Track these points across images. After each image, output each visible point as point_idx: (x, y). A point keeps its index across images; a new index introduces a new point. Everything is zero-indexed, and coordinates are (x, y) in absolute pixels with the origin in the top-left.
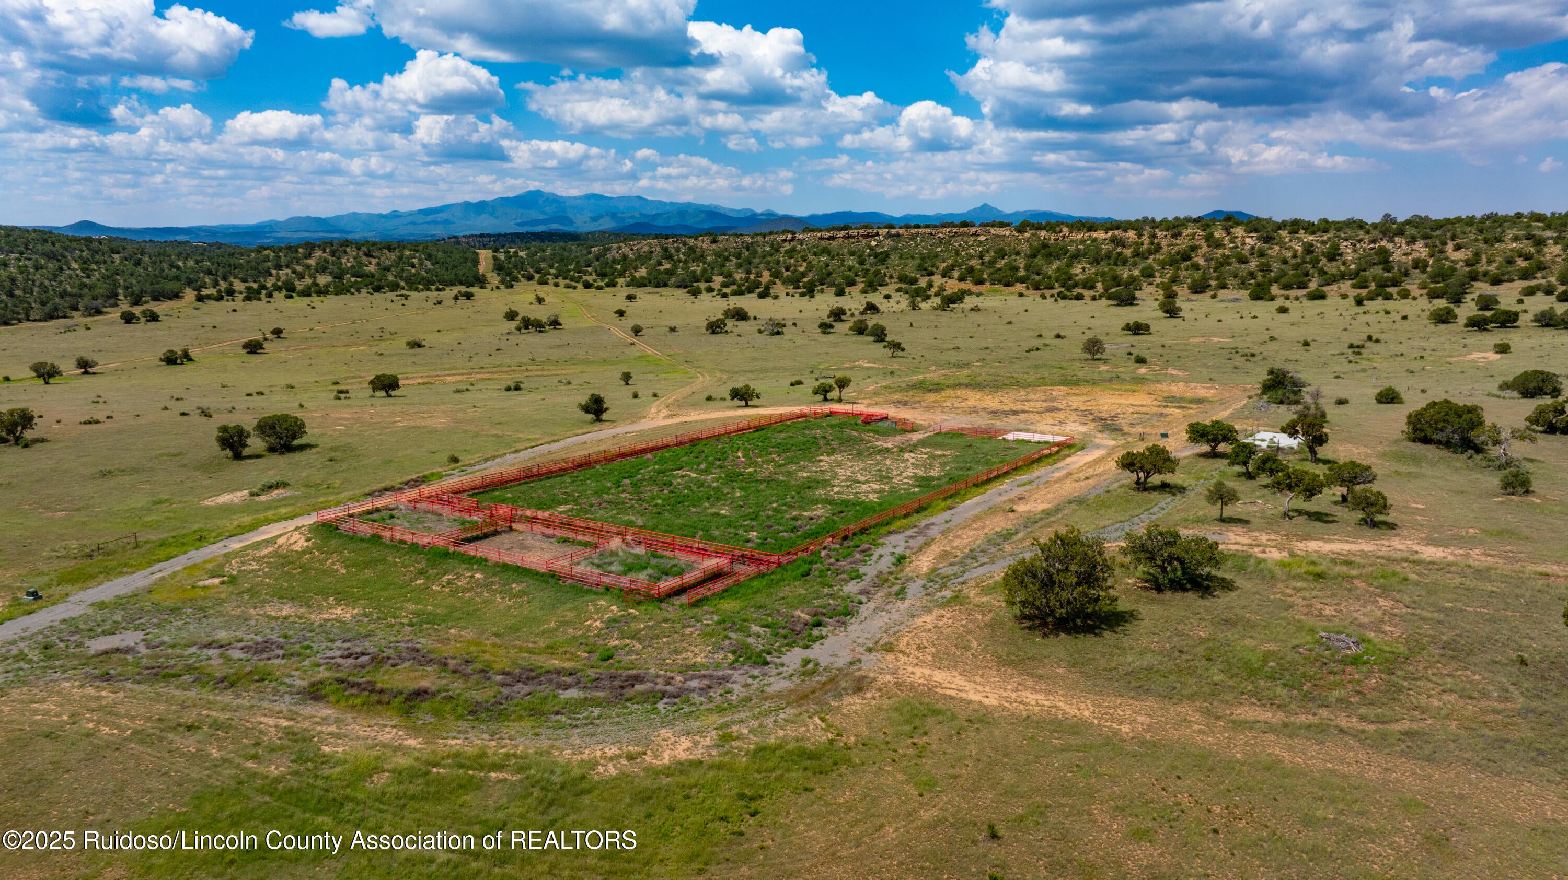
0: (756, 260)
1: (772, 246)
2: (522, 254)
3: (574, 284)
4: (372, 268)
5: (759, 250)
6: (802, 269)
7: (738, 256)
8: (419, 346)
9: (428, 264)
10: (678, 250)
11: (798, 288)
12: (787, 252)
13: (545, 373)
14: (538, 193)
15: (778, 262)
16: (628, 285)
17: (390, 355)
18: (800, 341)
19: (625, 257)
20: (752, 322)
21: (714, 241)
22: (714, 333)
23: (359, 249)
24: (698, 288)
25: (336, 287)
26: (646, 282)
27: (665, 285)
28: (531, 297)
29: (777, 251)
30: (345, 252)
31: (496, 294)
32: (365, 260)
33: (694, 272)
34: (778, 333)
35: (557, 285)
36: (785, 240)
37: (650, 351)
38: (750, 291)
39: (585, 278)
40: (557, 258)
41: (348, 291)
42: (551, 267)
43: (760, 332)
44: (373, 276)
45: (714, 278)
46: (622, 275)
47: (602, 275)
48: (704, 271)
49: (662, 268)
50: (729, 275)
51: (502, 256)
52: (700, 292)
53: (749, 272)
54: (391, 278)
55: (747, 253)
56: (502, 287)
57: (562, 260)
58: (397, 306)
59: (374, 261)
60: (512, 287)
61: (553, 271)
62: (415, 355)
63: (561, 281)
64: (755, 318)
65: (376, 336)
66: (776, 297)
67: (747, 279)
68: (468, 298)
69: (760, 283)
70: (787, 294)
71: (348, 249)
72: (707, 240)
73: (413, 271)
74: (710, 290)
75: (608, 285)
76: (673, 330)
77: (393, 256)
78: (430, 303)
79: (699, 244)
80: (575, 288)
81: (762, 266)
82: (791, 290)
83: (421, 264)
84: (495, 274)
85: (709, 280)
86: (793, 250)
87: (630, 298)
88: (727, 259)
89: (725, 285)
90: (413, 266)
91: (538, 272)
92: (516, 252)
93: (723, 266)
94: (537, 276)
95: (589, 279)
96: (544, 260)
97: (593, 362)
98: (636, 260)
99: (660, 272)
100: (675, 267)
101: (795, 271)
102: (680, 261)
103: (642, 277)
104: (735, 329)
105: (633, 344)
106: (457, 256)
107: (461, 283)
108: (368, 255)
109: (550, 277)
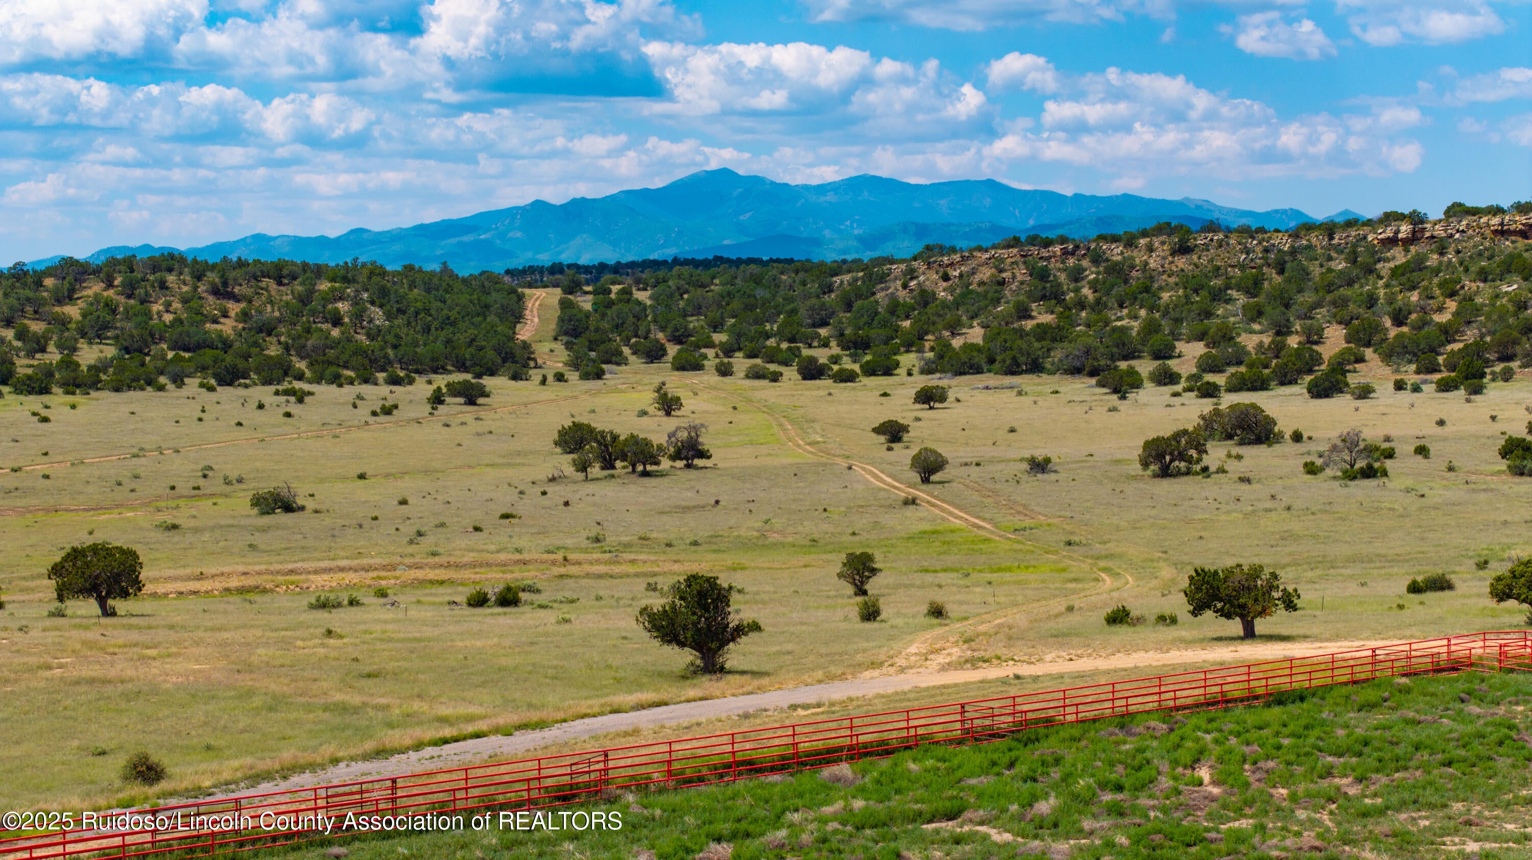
0: (1309, 297)
1: (1353, 259)
2: (643, 296)
3: (773, 367)
4: (227, 327)
5: (1316, 270)
6: (1442, 318)
7: (1253, 287)
8: (289, 508)
9: (377, 315)
10: (1077, 276)
11: (1434, 369)
12: (1395, 272)
13: (617, 569)
14: (725, 174)
15: (1371, 301)
16: (927, 370)
17: (196, 530)
18: (1438, 493)
19: (926, 298)
20: (1288, 448)
21: (1183, 249)
22: (1165, 473)
23: (199, 278)
24: (1132, 372)
25: (121, 370)
26: (982, 360)
27: (1036, 368)
28: (646, 398)
29: (1370, 270)
30: (163, 286)
31: (554, 390)
32: (211, 304)
33: (1124, 330)
34: (1369, 473)
35: (725, 371)
36: (1393, 241)
37: (958, 520)
38: (1286, 379)
39: (806, 352)
40: (736, 304)
41: (149, 383)
42: (716, 326)
43: (1311, 469)
44: (226, 345)
45: (1180, 346)
46: (913, 343)
47: (856, 346)
48: (1151, 328)
49: (1029, 325)
50: (1226, 336)
51: (586, 303)
52: (1137, 384)
53: (1282, 331)
54: (273, 351)
55: (1278, 279)
56: (573, 376)
57: (750, 308)
58: (271, 416)
59: (234, 308)
60: (599, 375)
61: (720, 338)
62: (264, 530)
63: (740, 363)
64: (1297, 437)
65: (184, 487)
66: (1365, 393)
67: (1278, 349)
68: (471, 402)
69: (1317, 359)
70: (1399, 386)
71: (171, 278)
72: (1162, 246)
73: (336, 333)
74: (1166, 378)
75: (870, 371)
76: (1040, 466)
77: (287, 295)
78: (364, 412)
79: (1139, 257)
80: (775, 378)
81: (1321, 313)
82: (1410, 374)
83: (359, 315)
84: (559, 347)
85: (1163, 353)
86: (1418, 265)
87: (928, 397)
88: (1219, 296)
89: (1210, 365)
90: (337, 321)
91: (677, 339)
92: (626, 292)
93: (1208, 314)
94: (672, 350)
95: (822, 355)
96: (698, 310)
97: (775, 546)
98: (957, 304)
99: (1021, 333)
100: (1070, 321)
101: (1424, 323)
102: (1081, 304)
103: (969, 347)
104: (1233, 466)
105: (911, 502)
106: (463, 299)
107: (462, 367)
108: (222, 292)
109: (711, 353)
